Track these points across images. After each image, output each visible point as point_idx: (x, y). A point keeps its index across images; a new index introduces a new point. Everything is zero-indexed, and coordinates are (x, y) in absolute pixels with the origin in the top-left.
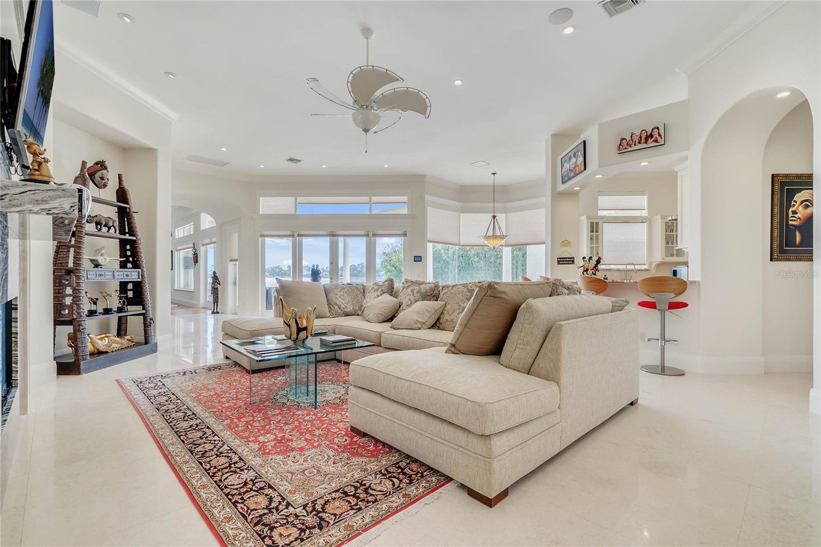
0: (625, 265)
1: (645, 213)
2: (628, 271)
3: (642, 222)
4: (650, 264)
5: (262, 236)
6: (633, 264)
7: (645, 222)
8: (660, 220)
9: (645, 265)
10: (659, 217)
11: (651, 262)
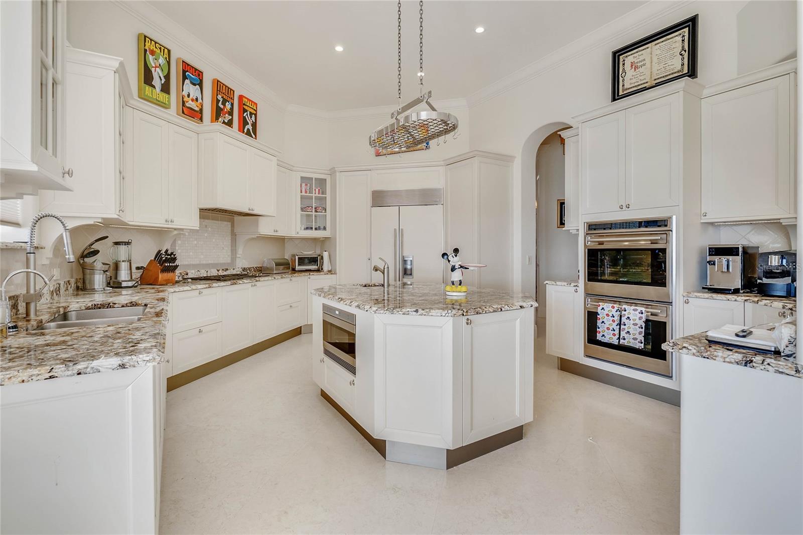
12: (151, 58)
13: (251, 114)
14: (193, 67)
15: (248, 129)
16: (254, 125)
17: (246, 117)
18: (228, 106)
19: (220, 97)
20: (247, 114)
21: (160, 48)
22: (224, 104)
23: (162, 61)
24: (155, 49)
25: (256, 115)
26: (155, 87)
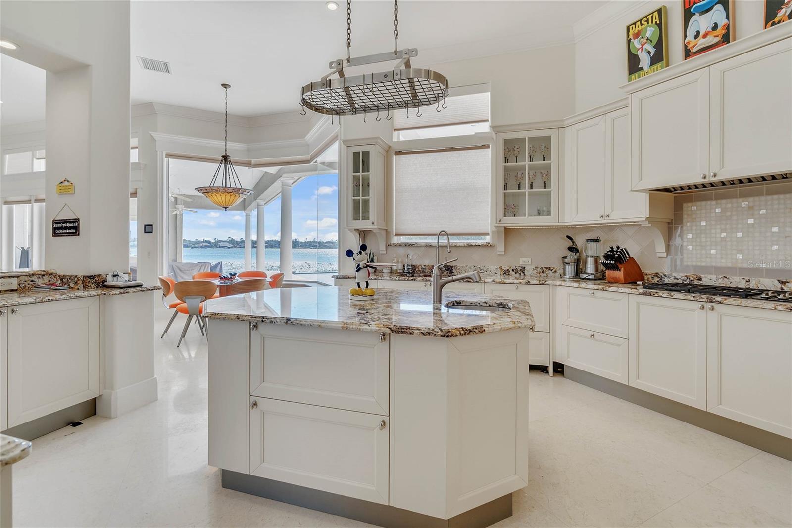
3: (483, 146)
5: (6, 203)
7: (489, 147)
12: (636, 43)
21: (648, 21)
23: (650, 31)
26: (642, 69)
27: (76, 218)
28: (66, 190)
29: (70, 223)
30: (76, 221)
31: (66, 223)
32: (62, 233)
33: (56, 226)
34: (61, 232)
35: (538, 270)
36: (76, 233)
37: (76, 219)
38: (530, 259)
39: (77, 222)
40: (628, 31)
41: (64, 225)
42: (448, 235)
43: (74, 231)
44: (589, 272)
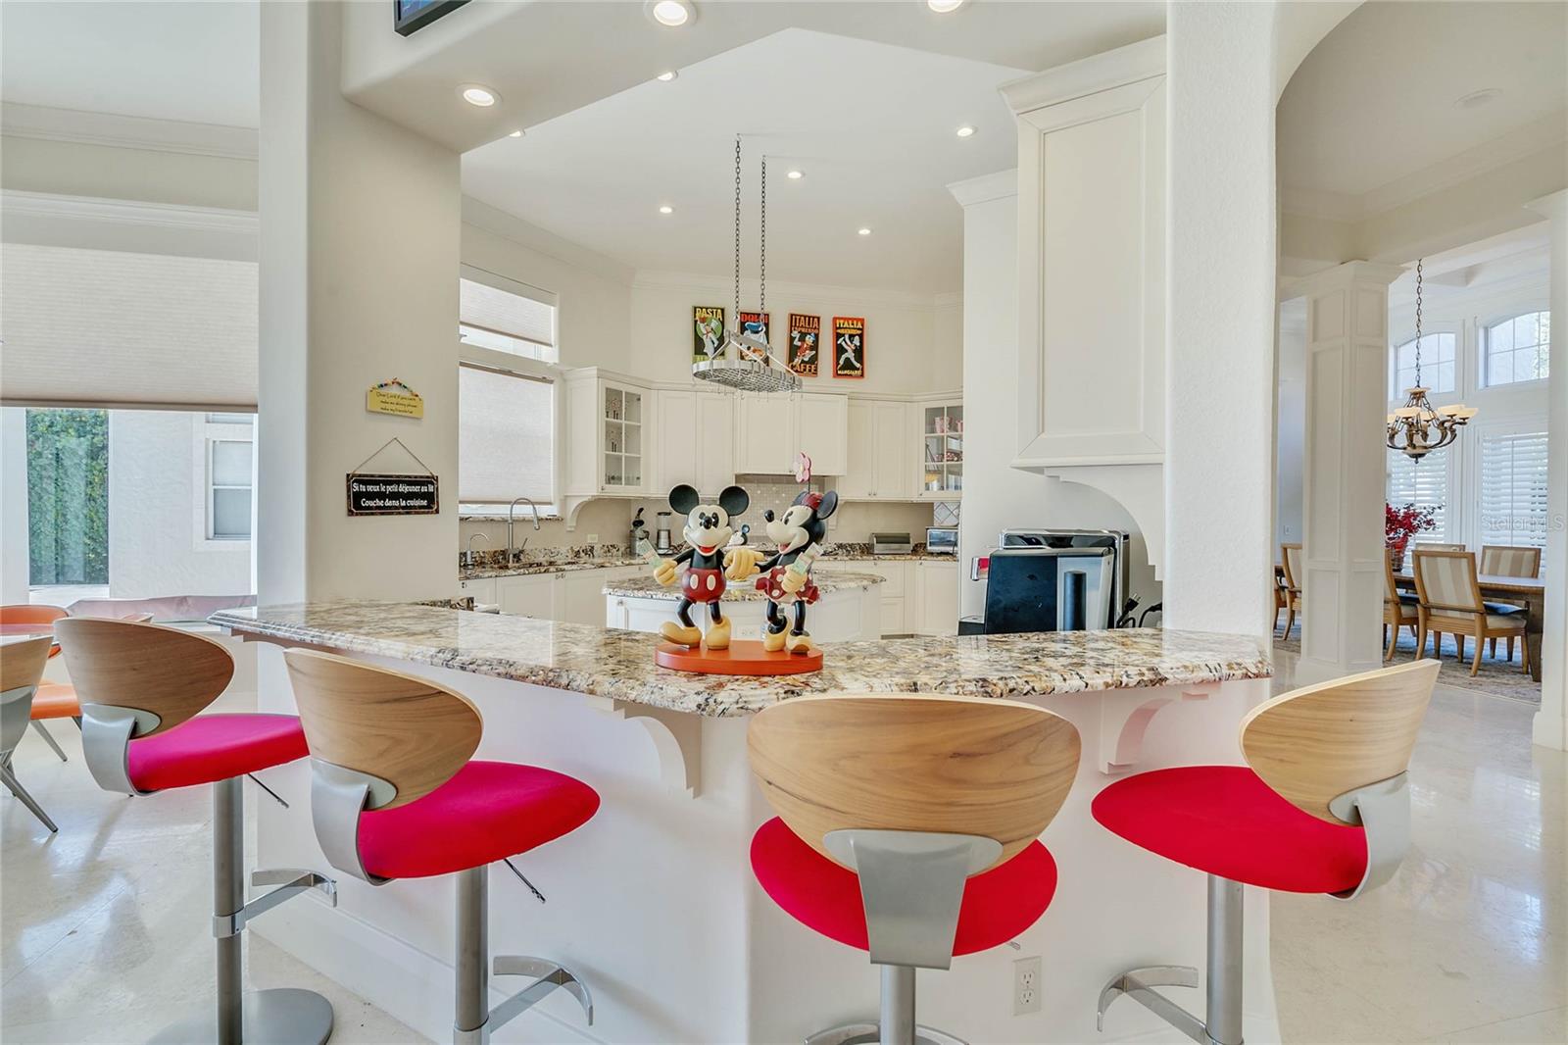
0: (509, 503)
1: (549, 355)
2: (514, 521)
3: (544, 380)
4: (564, 500)
6: (529, 502)
7: (551, 382)
8: (596, 379)
9: (550, 503)
10: (593, 371)
11: (566, 496)
12: (701, 326)
13: (851, 337)
14: (754, 314)
15: (847, 359)
16: (859, 352)
17: (843, 343)
18: (810, 340)
19: (796, 334)
20: (844, 340)
21: (712, 312)
22: (802, 339)
23: (714, 324)
24: (706, 315)
25: (861, 336)
26: (706, 354)
27: (429, 475)
28: (402, 408)
29: (410, 483)
30: (431, 480)
31: (398, 483)
32: (385, 507)
33: (356, 488)
34: (381, 503)
35: (605, 548)
36: (429, 507)
37: (428, 477)
38: (597, 536)
39: (433, 484)
40: (695, 312)
41: (390, 489)
42: (533, 504)
43: (425, 503)
44: (662, 547)
